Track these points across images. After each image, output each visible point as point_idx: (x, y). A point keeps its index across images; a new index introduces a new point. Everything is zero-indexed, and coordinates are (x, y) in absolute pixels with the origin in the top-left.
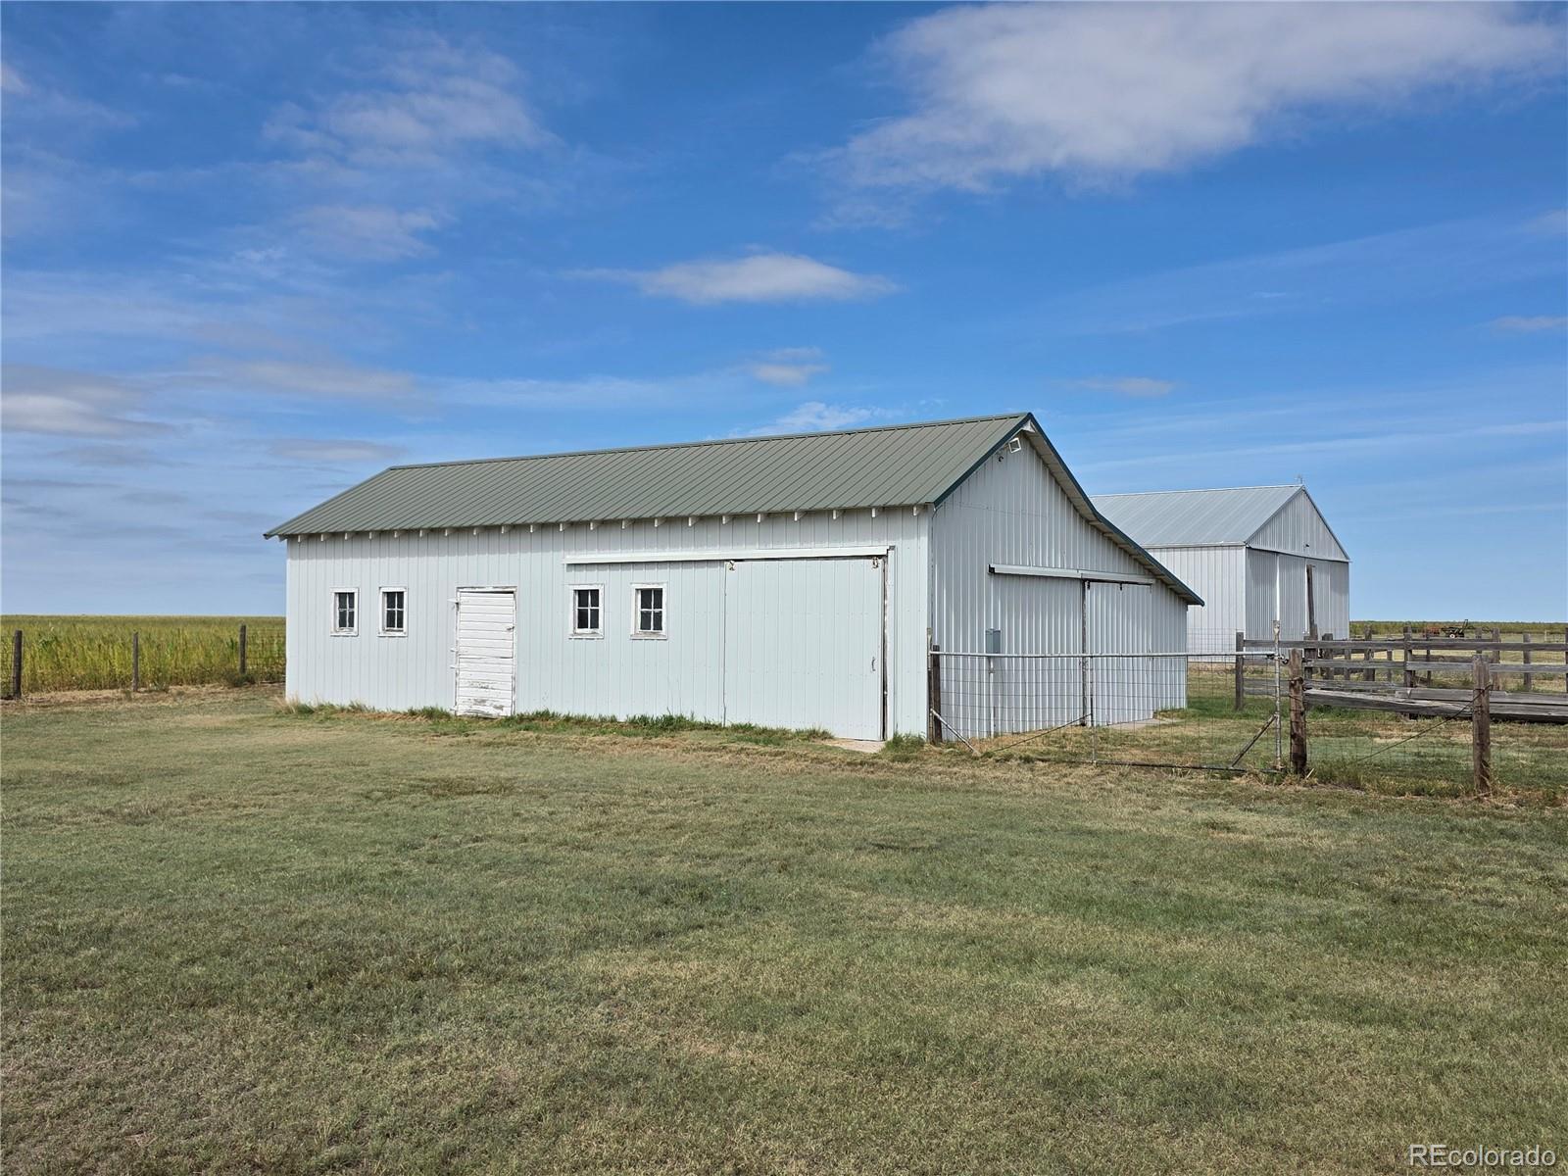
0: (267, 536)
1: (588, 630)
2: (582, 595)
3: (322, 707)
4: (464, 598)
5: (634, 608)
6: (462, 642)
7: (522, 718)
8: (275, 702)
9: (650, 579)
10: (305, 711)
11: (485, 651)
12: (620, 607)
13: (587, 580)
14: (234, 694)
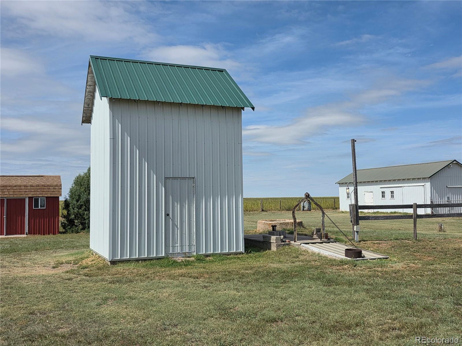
0: (336, 183)
1: (384, 198)
2: (383, 192)
3: (345, 211)
4: (365, 193)
5: (390, 194)
6: (366, 200)
7: (374, 212)
8: (338, 211)
9: (392, 189)
10: (343, 212)
11: (369, 202)
12: (388, 194)
13: (383, 190)
14: (333, 210)
